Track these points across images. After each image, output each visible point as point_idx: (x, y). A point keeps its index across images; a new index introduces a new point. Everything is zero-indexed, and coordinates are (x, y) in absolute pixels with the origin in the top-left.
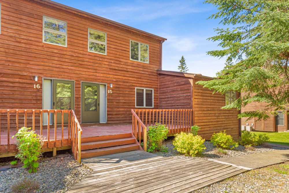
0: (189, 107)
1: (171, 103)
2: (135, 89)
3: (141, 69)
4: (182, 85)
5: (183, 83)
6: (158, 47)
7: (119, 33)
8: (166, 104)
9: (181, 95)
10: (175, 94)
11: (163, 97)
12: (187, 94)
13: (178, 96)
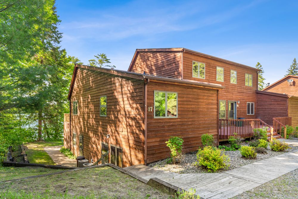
0: (285, 115)
1: (269, 112)
2: (246, 103)
3: (249, 91)
4: (279, 101)
5: (280, 100)
6: (256, 75)
7: (241, 70)
8: (264, 112)
9: (278, 108)
10: (272, 107)
11: (260, 108)
12: (283, 107)
13: (275, 108)
